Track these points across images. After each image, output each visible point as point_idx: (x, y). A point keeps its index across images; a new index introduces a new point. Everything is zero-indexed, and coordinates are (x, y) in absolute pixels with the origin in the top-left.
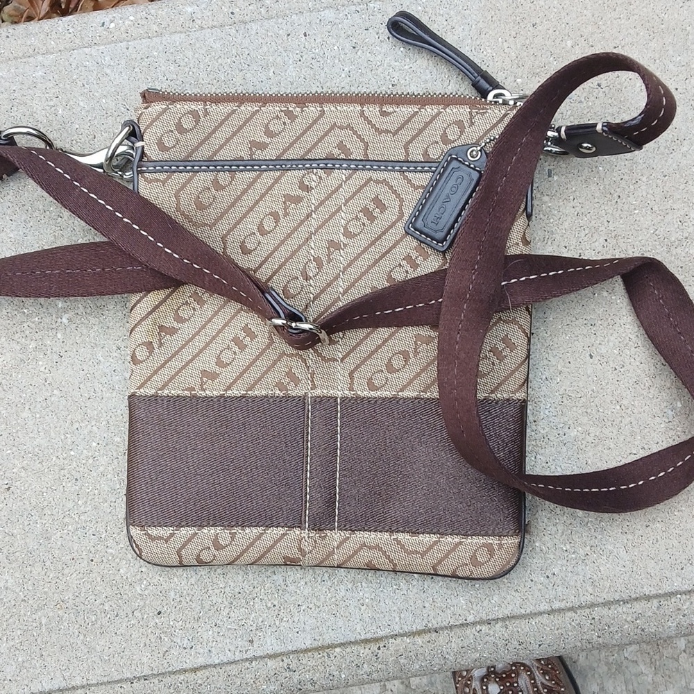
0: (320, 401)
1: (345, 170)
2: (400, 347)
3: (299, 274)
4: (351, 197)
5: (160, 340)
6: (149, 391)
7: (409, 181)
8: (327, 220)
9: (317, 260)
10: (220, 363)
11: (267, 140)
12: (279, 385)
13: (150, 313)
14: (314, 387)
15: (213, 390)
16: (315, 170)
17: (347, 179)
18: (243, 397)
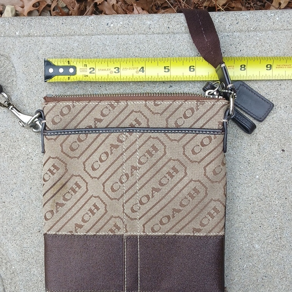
0: (129, 238)
1: (139, 133)
2: (166, 214)
3: (118, 181)
4: (142, 146)
5: (57, 209)
6: (52, 232)
7: (169, 138)
8: (130, 156)
9: (127, 175)
10: (83, 220)
11: (102, 118)
12: (111, 230)
13: (52, 197)
14: (127, 232)
15: (81, 232)
16: (124, 133)
17: (140, 137)
18: (94, 235)
